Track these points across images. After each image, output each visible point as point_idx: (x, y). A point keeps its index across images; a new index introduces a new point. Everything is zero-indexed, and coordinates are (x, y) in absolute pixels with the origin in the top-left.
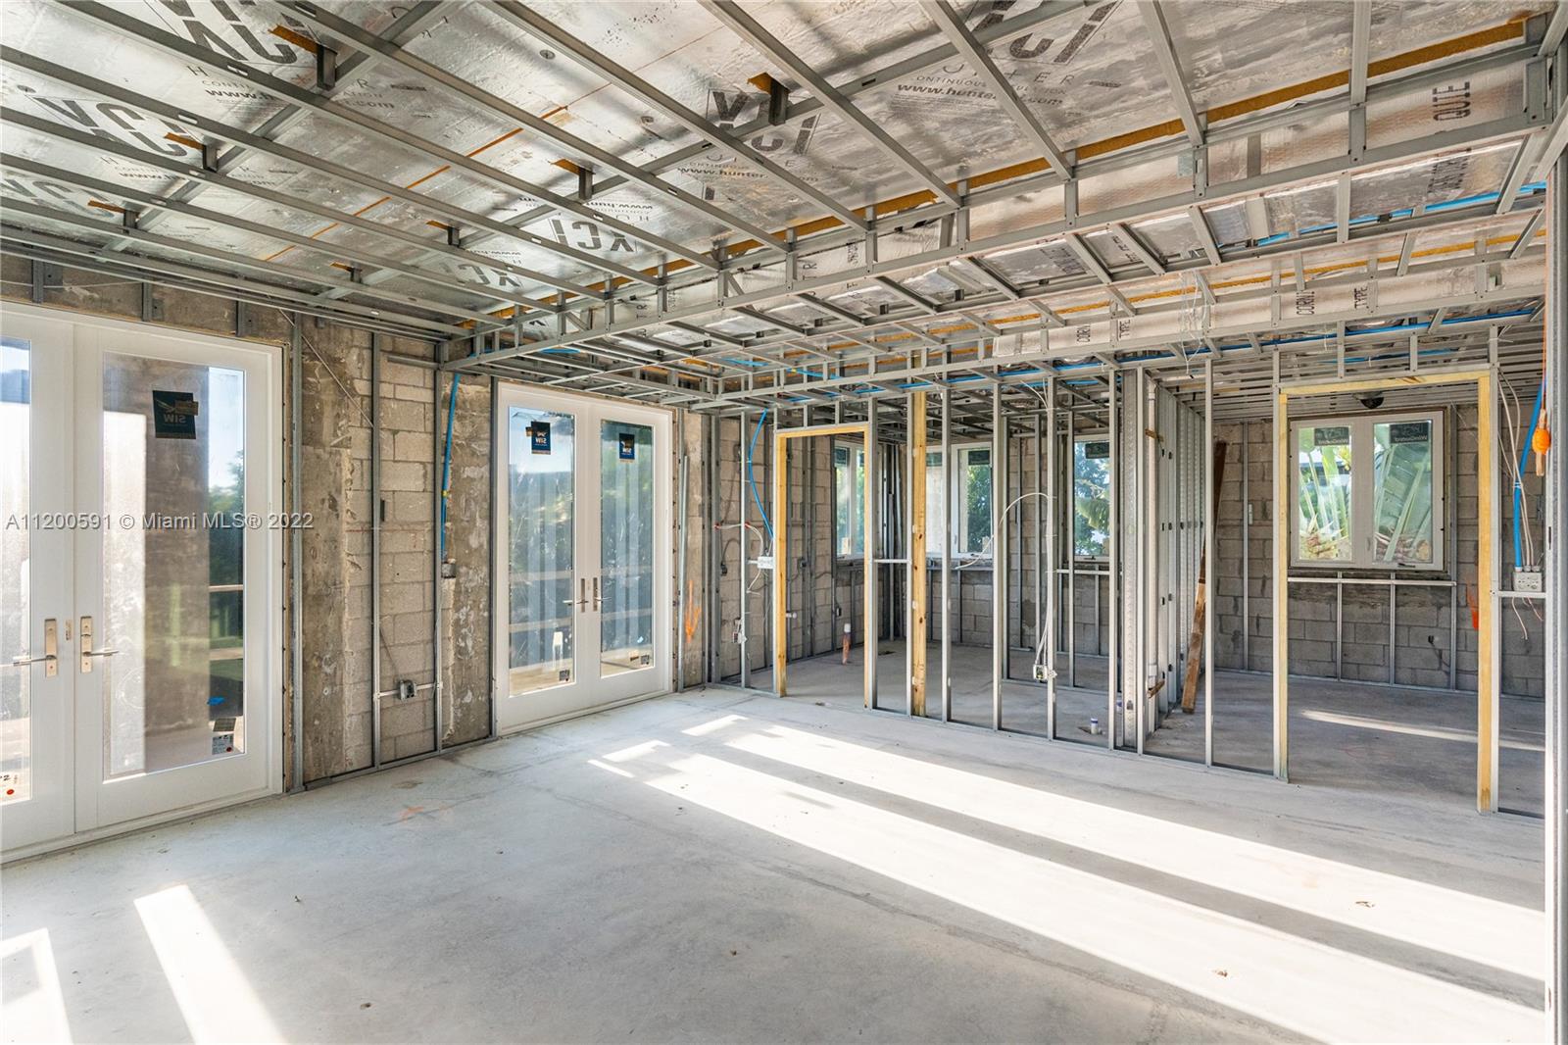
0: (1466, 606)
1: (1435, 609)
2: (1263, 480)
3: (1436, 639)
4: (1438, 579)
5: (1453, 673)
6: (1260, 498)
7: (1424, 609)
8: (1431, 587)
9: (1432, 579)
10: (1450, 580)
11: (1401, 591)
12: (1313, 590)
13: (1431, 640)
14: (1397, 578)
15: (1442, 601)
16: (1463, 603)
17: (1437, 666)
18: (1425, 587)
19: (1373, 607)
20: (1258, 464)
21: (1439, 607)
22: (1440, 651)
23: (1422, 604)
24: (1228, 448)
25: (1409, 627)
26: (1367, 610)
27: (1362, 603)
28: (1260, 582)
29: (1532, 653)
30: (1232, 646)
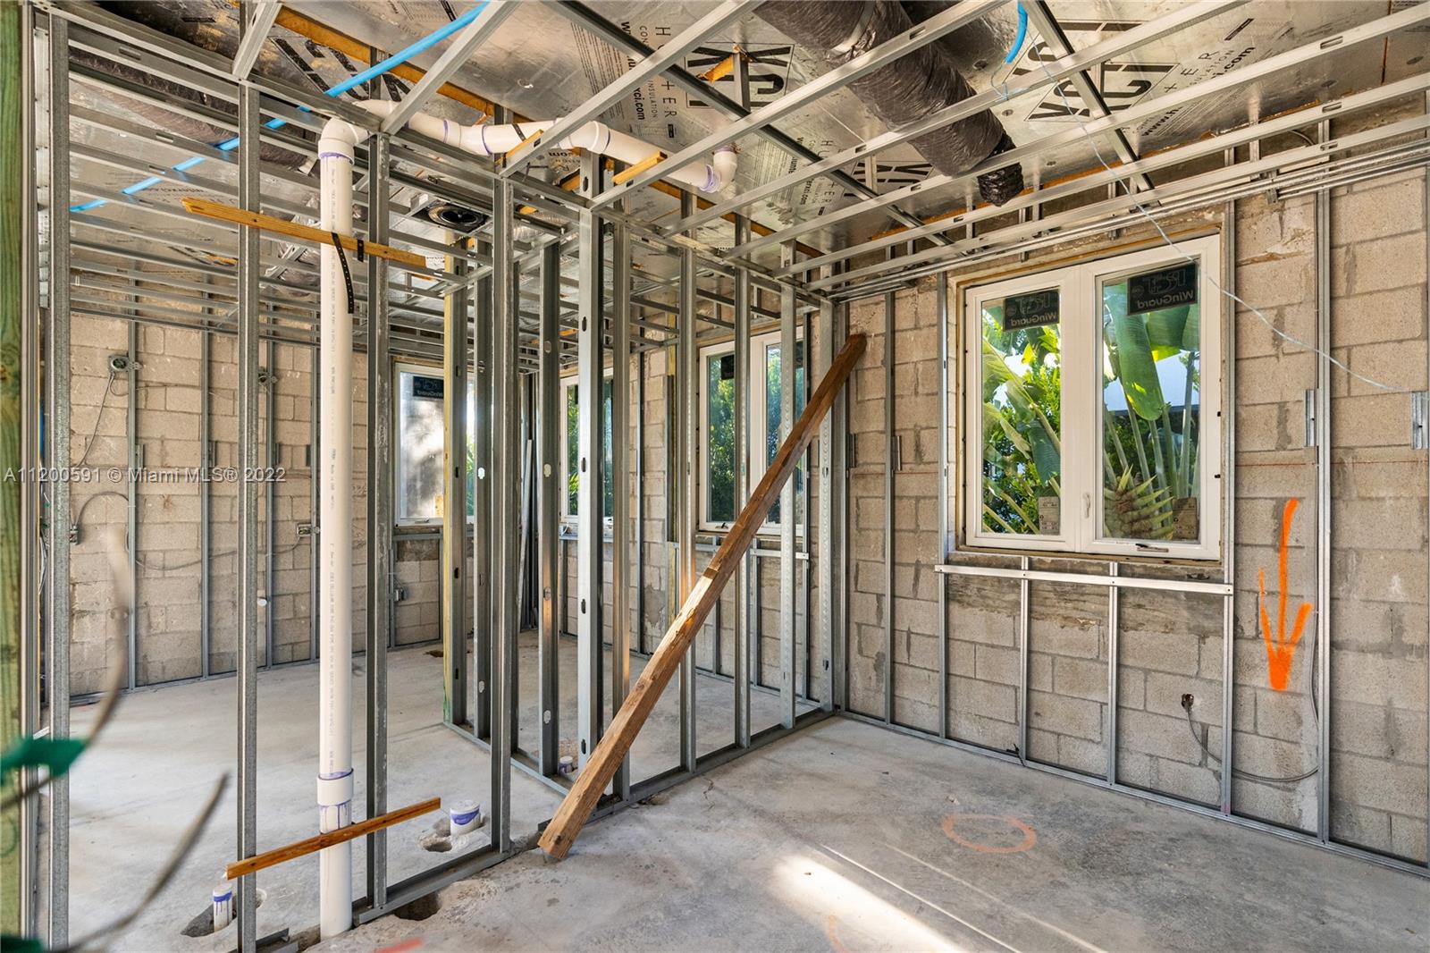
0: (1256, 638)
1: (1194, 639)
2: (916, 393)
3: (1197, 702)
4: (1201, 578)
5: (1226, 776)
6: (911, 426)
7: (1171, 638)
8: (1188, 594)
9: (1190, 578)
10: (1222, 582)
11: (1131, 599)
12: (988, 591)
13: (1187, 701)
14: (1120, 574)
15: (1208, 624)
16: (1249, 631)
17: (1197, 757)
18: (1174, 594)
19: (1083, 627)
20: (911, 366)
21: (1203, 637)
22: (1205, 728)
23: (1169, 627)
24: (870, 343)
25: (1147, 672)
26: (1074, 632)
27: (1066, 618)
28: (912, 571)
29: (1401, 756)
30: (874, 678)
